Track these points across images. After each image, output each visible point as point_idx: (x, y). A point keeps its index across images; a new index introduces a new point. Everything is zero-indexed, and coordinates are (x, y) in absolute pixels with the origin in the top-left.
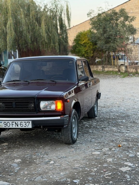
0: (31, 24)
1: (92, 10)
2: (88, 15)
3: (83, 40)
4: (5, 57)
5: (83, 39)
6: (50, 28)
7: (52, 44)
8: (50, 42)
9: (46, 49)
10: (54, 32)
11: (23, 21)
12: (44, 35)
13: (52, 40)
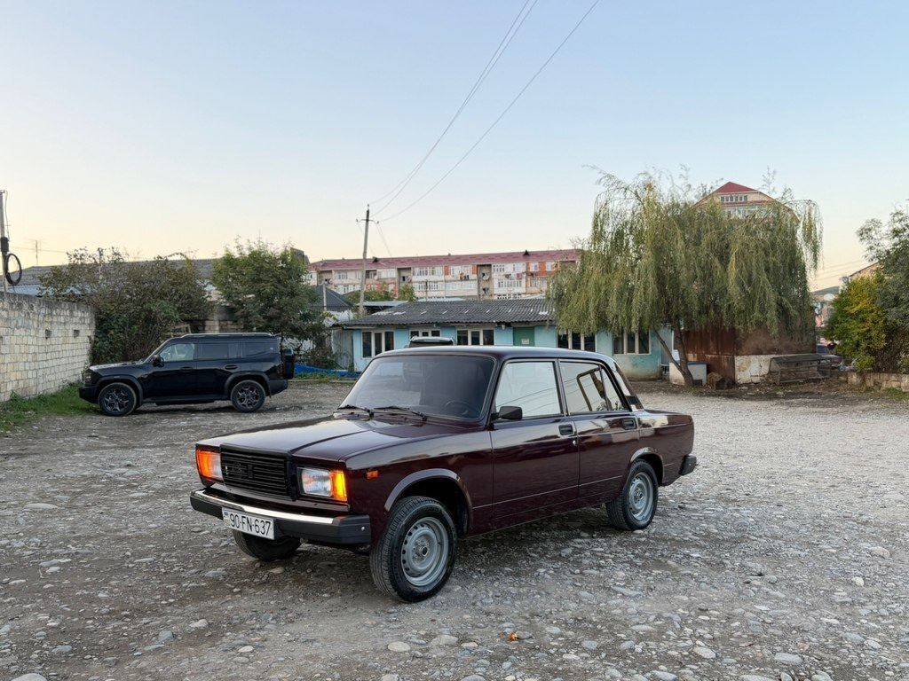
0: (702, 265)
1: (873, 220)
2: (861, 234)
3: (858, 303)
4: (653, 345)
5: (856, 300)
6: (754, 272)
7: (757, 314)
8: (753, 308)
9: (741, 326)
10: (764, 282)
11: (680, 257)
12: (733, 289)
13: (757, 305)
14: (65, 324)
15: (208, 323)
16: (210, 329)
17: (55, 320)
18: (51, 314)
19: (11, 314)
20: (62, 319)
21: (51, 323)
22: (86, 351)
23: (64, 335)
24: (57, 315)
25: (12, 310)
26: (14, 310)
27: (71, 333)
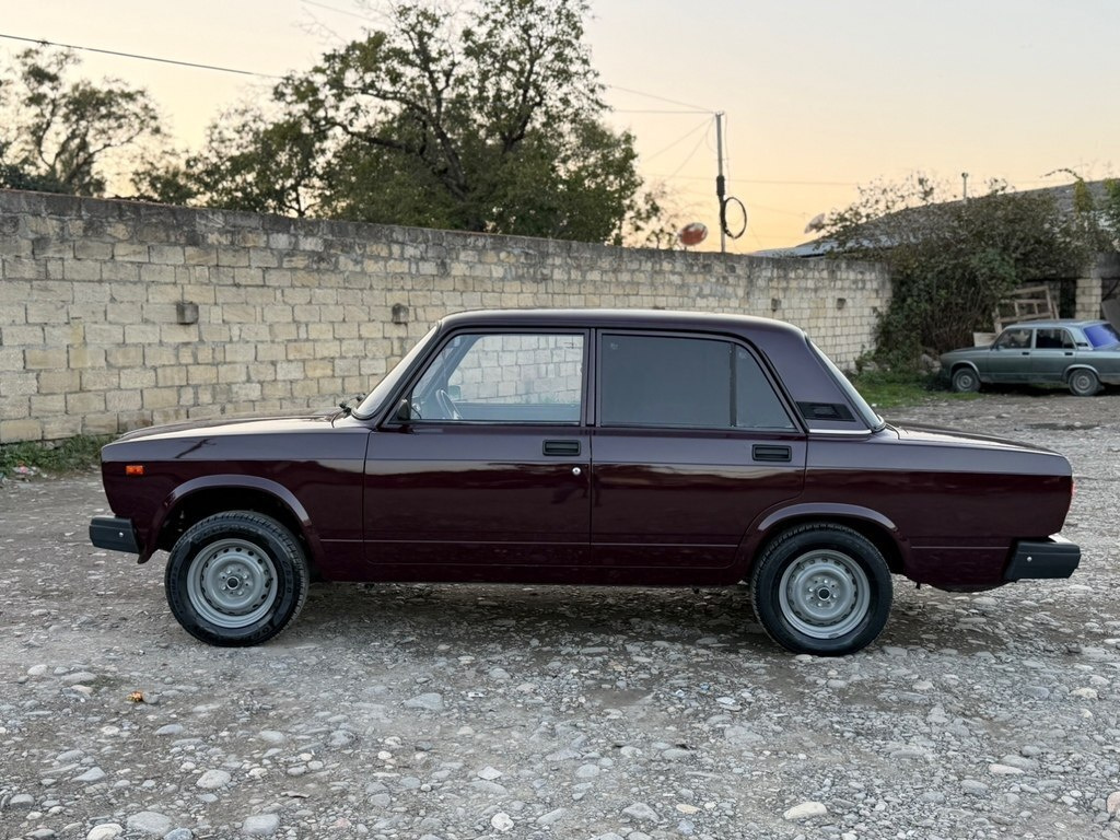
14: (816, 290)
15: (1080, 283)
16: (1083, 293)
17: (793, 284)
18: (786, 277)
19: (690, 279)
20: (810, 284)
21: (785, 290)
22: (867, 329)
23: (812, 305)
24: (797, 278)
25: (691, 273)
26: (695, 274)
27: (831, 303)
